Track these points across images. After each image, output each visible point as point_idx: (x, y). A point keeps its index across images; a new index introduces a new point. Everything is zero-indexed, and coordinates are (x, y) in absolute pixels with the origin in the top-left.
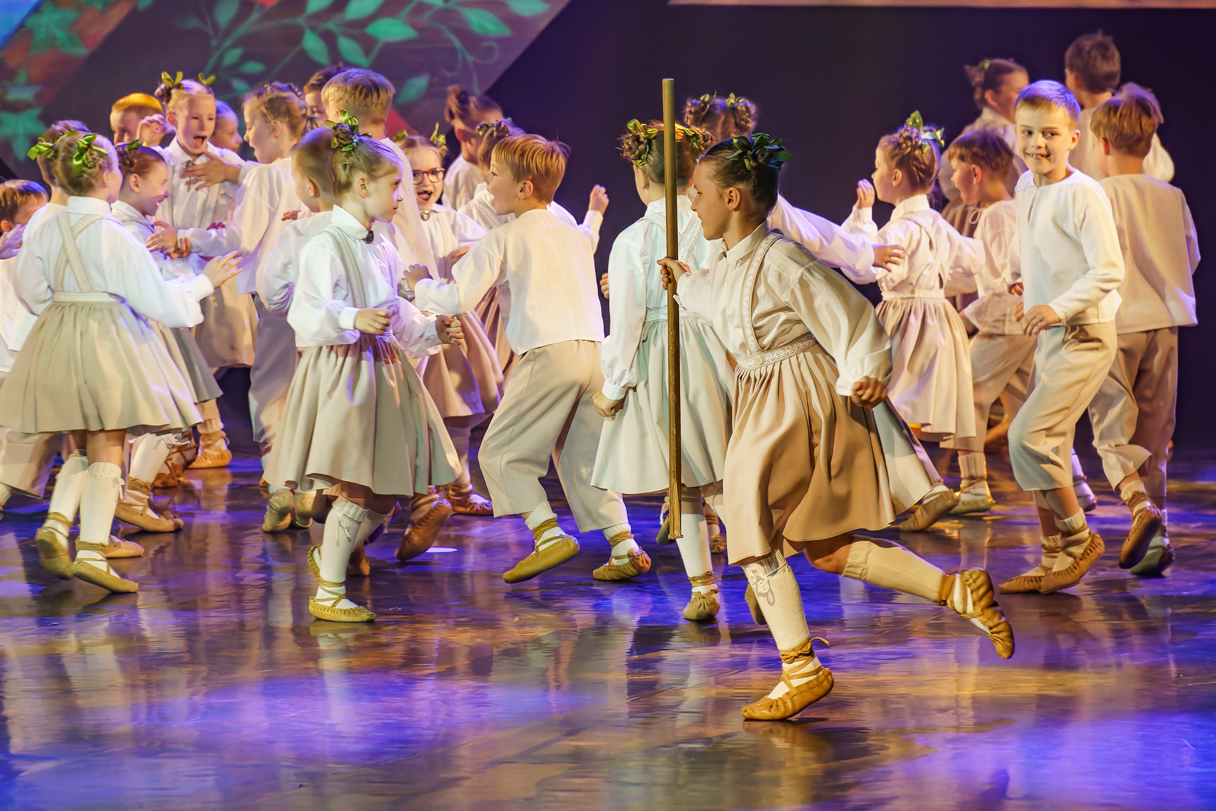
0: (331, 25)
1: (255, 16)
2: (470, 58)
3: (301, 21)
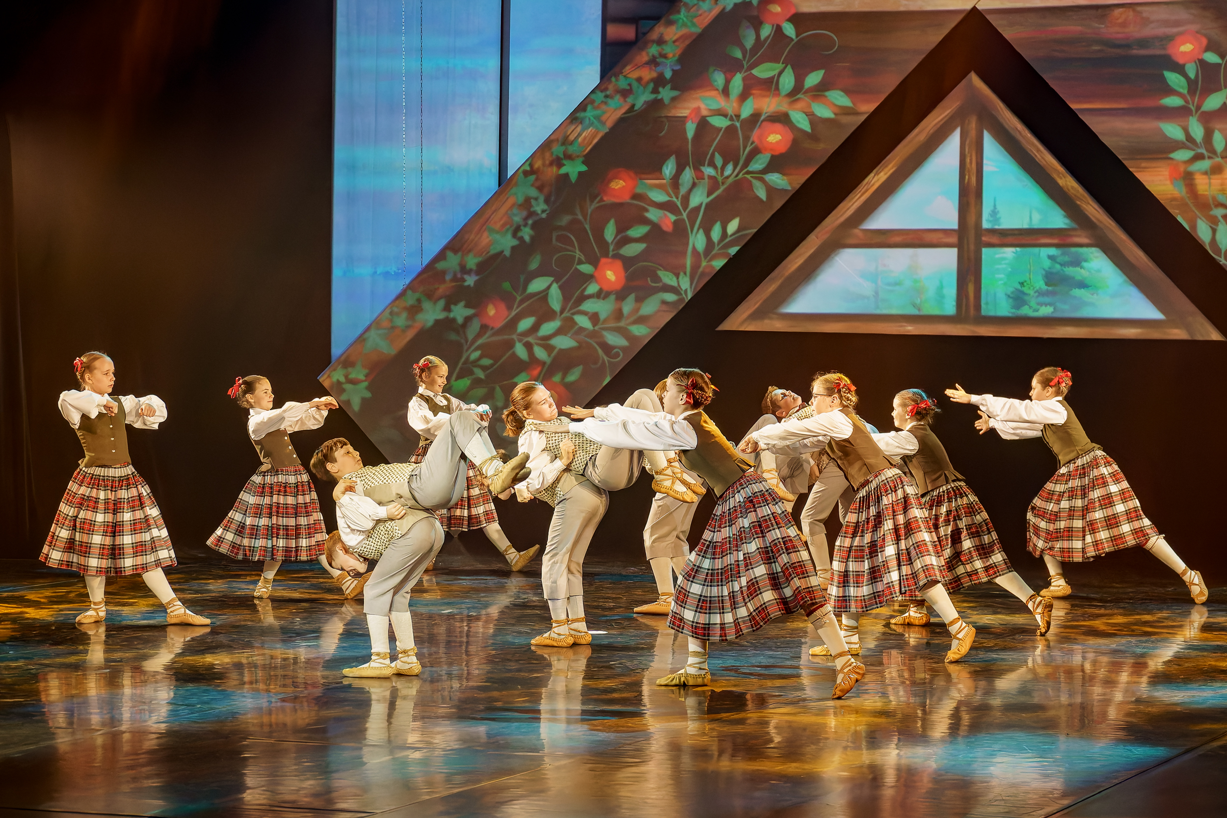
0: (530, 339)
1: (488, 334)
2: (606, 358)
3: (515, 337)
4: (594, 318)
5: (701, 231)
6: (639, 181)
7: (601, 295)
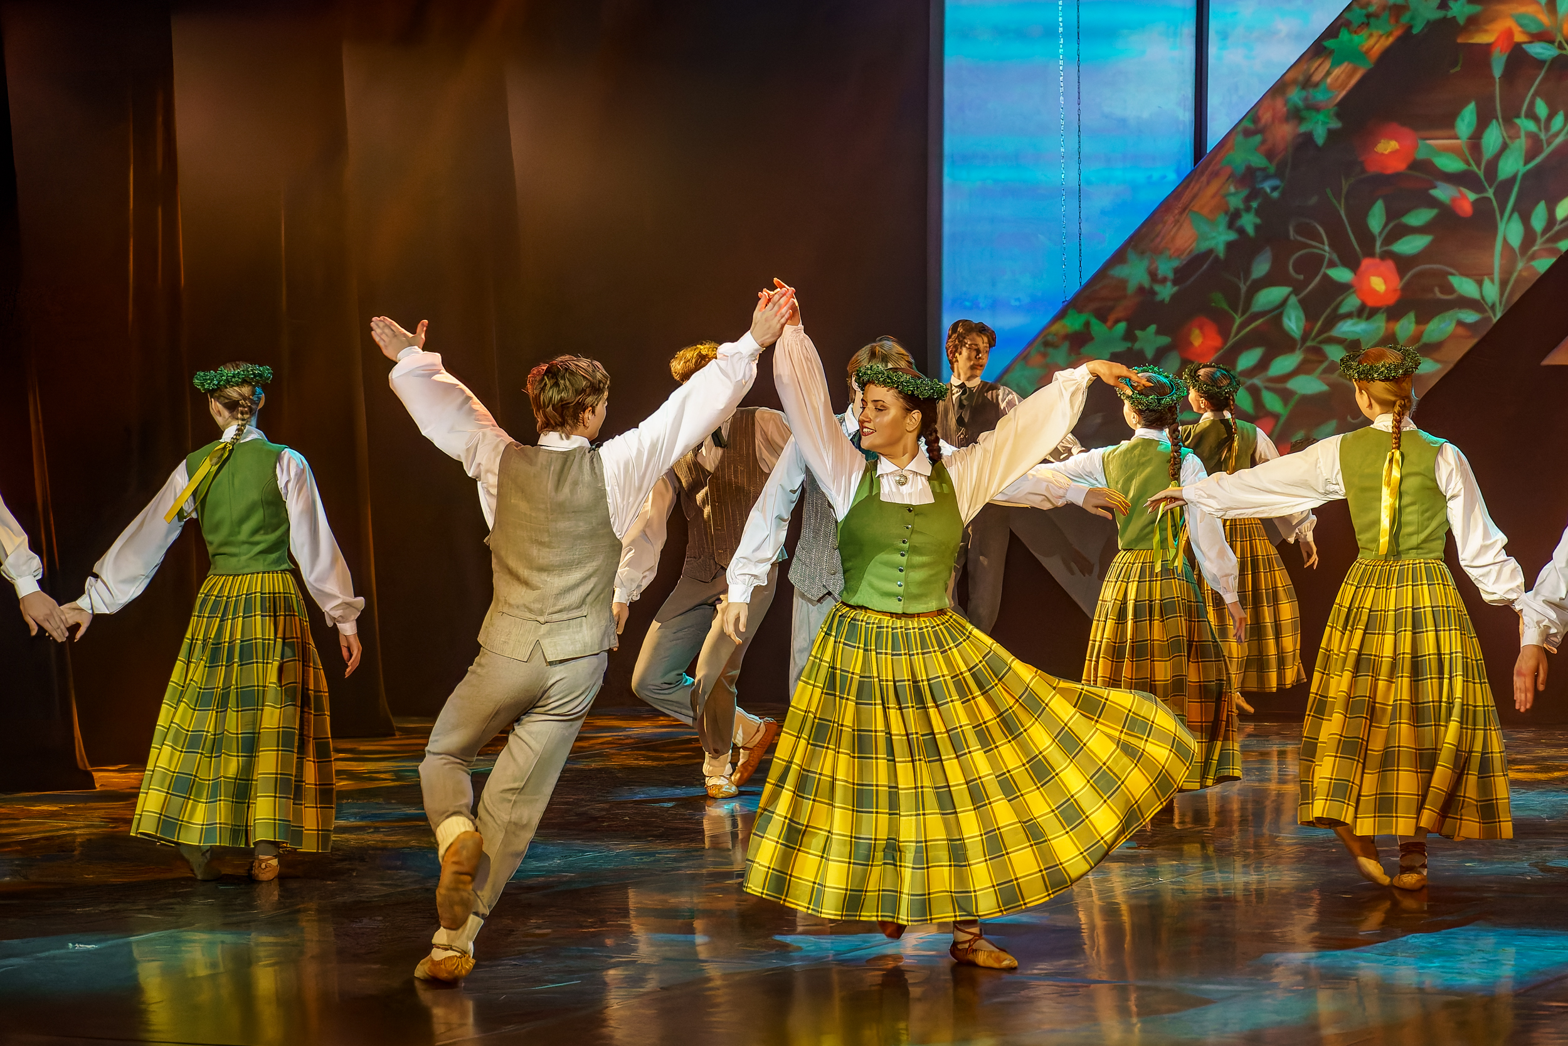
0: (1257, 381)
5: (1516, 216)
6: (1420, 142)
7: (1365, 312)
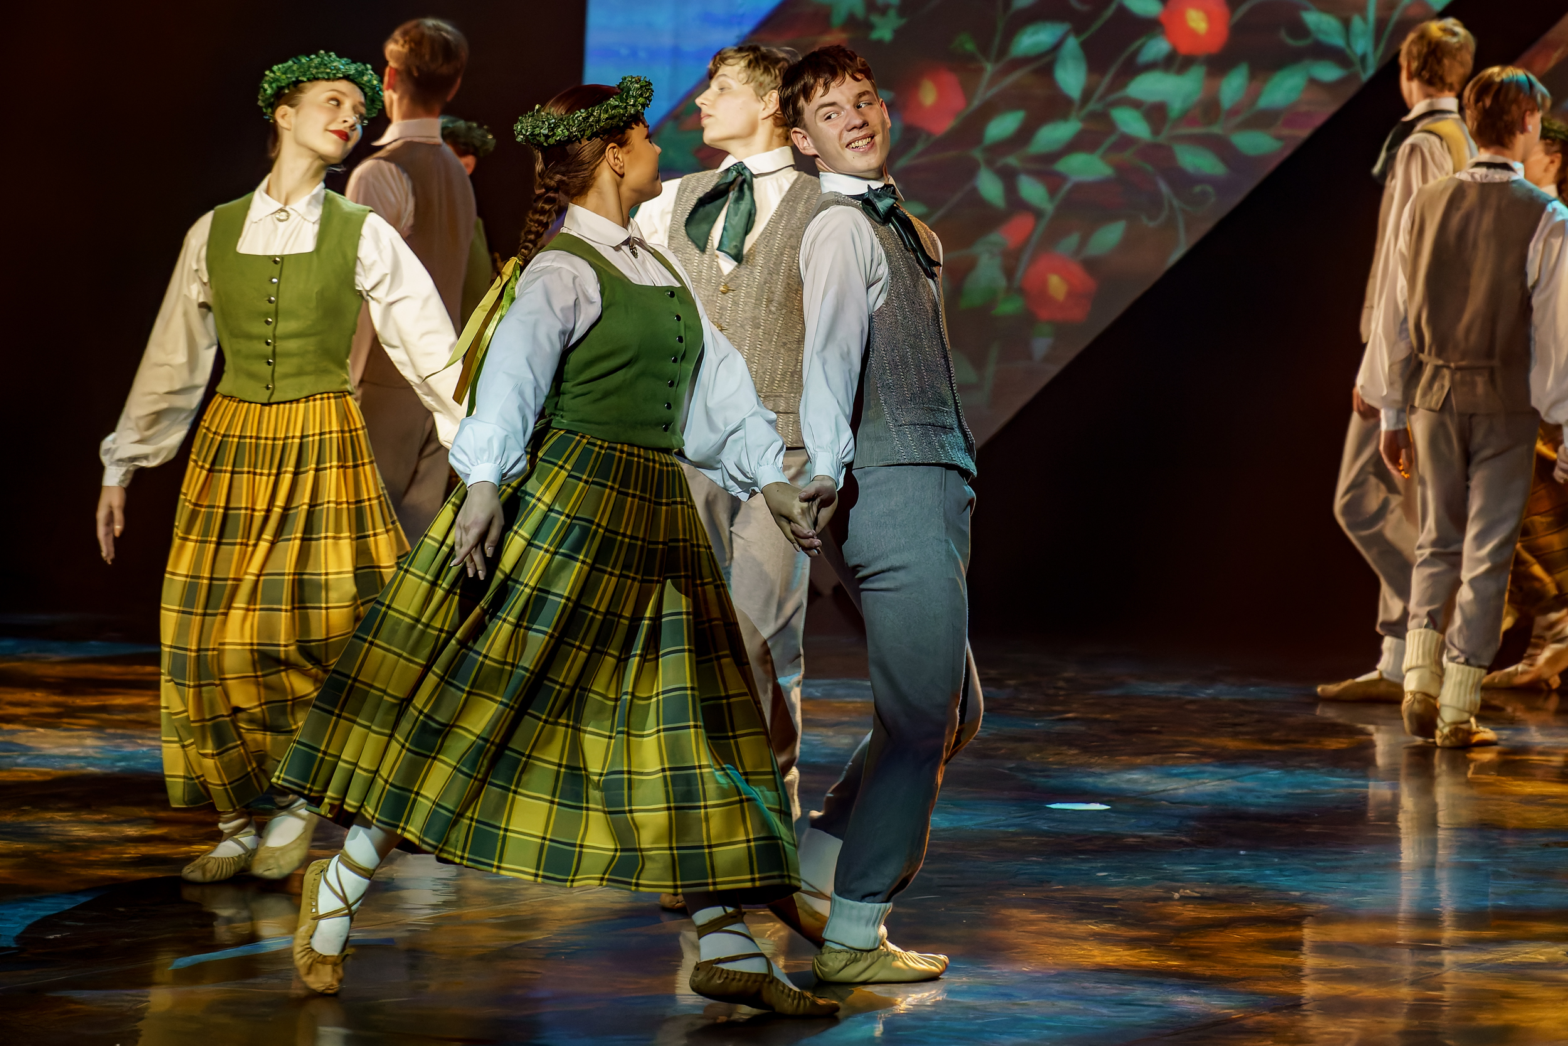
0: (1012, 160)
1: (919, 147)
2: (1177, 203)
3: (977, 154)
4: (1156, 113)
7: (1175, 63)
